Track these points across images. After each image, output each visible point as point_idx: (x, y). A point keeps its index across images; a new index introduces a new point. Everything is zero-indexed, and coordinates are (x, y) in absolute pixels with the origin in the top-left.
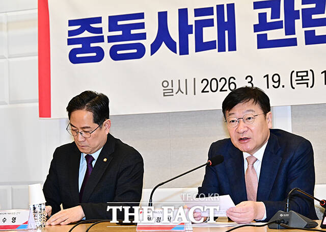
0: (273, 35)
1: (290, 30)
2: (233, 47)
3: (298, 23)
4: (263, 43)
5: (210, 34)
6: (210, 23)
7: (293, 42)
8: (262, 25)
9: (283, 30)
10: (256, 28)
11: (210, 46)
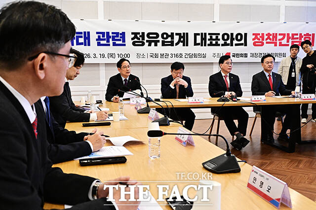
0: (102, 42)
1: (108, 41)
2: (89, 45)
3: (111, 40)
4: (99, 44)
5: (81, 40)
6: (81, 37)
7: (109, 45)
8: (99, 39)
9: (106, 41)
10: (97, 40)
11: (81, 44)
